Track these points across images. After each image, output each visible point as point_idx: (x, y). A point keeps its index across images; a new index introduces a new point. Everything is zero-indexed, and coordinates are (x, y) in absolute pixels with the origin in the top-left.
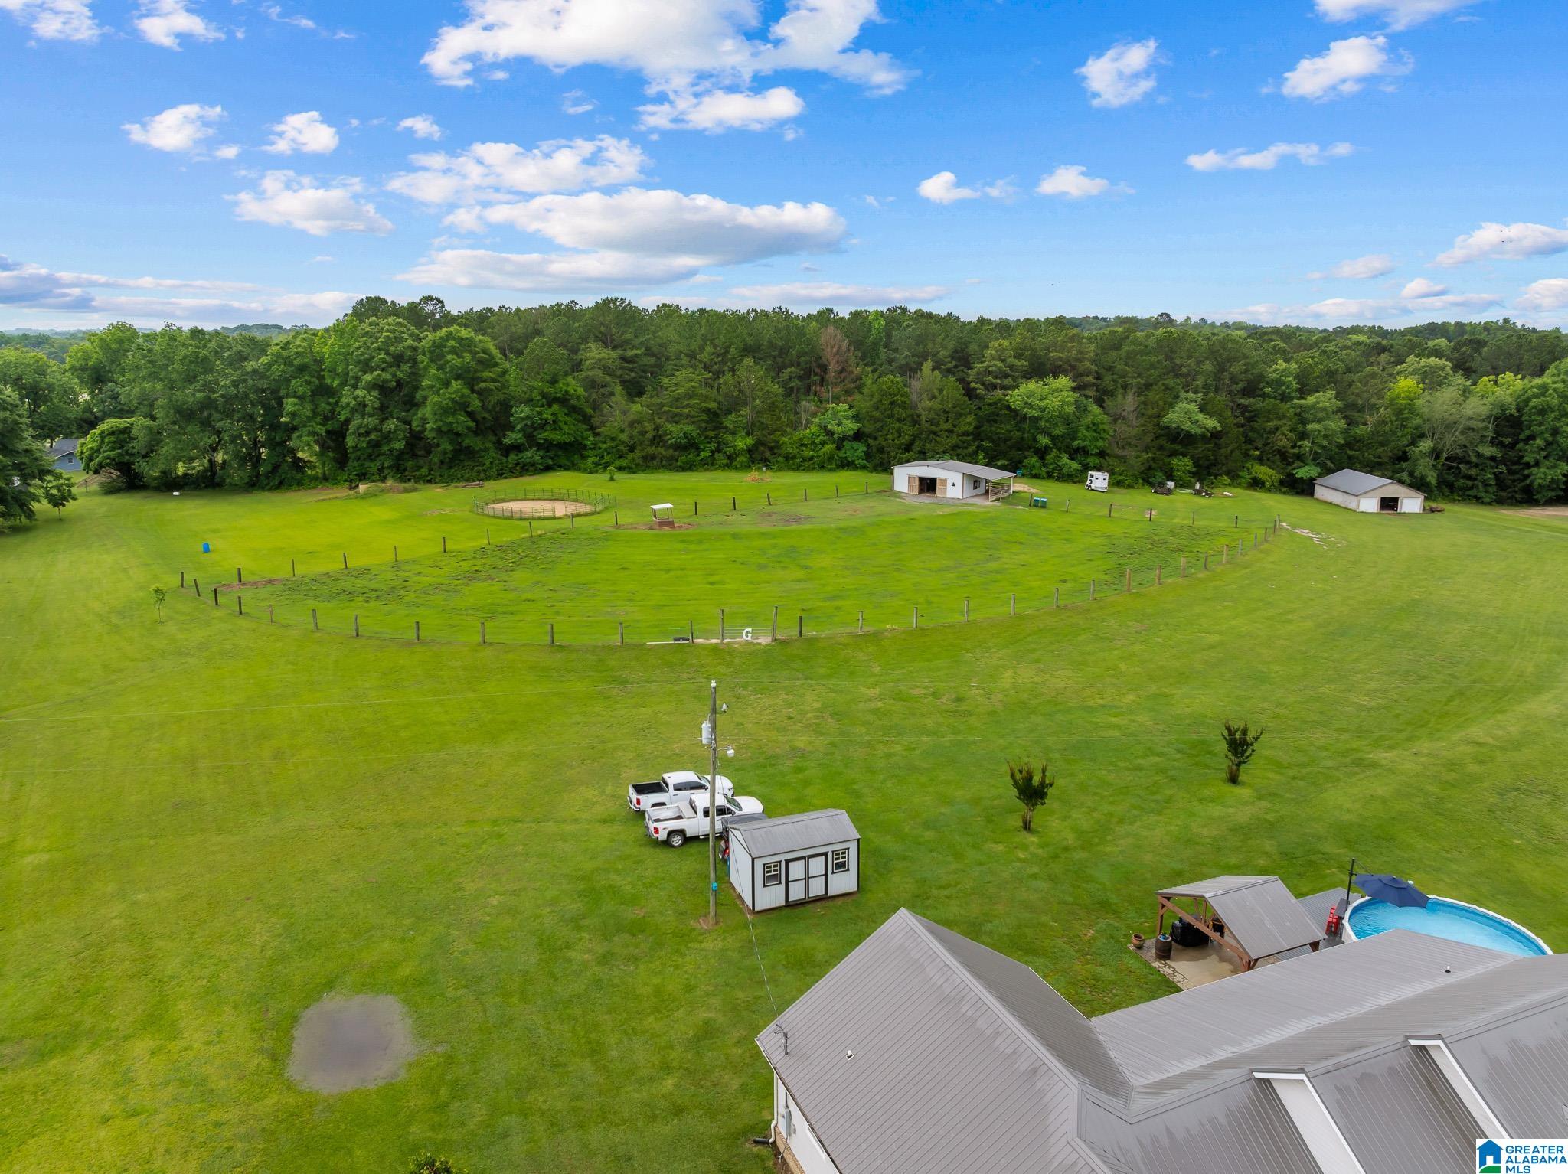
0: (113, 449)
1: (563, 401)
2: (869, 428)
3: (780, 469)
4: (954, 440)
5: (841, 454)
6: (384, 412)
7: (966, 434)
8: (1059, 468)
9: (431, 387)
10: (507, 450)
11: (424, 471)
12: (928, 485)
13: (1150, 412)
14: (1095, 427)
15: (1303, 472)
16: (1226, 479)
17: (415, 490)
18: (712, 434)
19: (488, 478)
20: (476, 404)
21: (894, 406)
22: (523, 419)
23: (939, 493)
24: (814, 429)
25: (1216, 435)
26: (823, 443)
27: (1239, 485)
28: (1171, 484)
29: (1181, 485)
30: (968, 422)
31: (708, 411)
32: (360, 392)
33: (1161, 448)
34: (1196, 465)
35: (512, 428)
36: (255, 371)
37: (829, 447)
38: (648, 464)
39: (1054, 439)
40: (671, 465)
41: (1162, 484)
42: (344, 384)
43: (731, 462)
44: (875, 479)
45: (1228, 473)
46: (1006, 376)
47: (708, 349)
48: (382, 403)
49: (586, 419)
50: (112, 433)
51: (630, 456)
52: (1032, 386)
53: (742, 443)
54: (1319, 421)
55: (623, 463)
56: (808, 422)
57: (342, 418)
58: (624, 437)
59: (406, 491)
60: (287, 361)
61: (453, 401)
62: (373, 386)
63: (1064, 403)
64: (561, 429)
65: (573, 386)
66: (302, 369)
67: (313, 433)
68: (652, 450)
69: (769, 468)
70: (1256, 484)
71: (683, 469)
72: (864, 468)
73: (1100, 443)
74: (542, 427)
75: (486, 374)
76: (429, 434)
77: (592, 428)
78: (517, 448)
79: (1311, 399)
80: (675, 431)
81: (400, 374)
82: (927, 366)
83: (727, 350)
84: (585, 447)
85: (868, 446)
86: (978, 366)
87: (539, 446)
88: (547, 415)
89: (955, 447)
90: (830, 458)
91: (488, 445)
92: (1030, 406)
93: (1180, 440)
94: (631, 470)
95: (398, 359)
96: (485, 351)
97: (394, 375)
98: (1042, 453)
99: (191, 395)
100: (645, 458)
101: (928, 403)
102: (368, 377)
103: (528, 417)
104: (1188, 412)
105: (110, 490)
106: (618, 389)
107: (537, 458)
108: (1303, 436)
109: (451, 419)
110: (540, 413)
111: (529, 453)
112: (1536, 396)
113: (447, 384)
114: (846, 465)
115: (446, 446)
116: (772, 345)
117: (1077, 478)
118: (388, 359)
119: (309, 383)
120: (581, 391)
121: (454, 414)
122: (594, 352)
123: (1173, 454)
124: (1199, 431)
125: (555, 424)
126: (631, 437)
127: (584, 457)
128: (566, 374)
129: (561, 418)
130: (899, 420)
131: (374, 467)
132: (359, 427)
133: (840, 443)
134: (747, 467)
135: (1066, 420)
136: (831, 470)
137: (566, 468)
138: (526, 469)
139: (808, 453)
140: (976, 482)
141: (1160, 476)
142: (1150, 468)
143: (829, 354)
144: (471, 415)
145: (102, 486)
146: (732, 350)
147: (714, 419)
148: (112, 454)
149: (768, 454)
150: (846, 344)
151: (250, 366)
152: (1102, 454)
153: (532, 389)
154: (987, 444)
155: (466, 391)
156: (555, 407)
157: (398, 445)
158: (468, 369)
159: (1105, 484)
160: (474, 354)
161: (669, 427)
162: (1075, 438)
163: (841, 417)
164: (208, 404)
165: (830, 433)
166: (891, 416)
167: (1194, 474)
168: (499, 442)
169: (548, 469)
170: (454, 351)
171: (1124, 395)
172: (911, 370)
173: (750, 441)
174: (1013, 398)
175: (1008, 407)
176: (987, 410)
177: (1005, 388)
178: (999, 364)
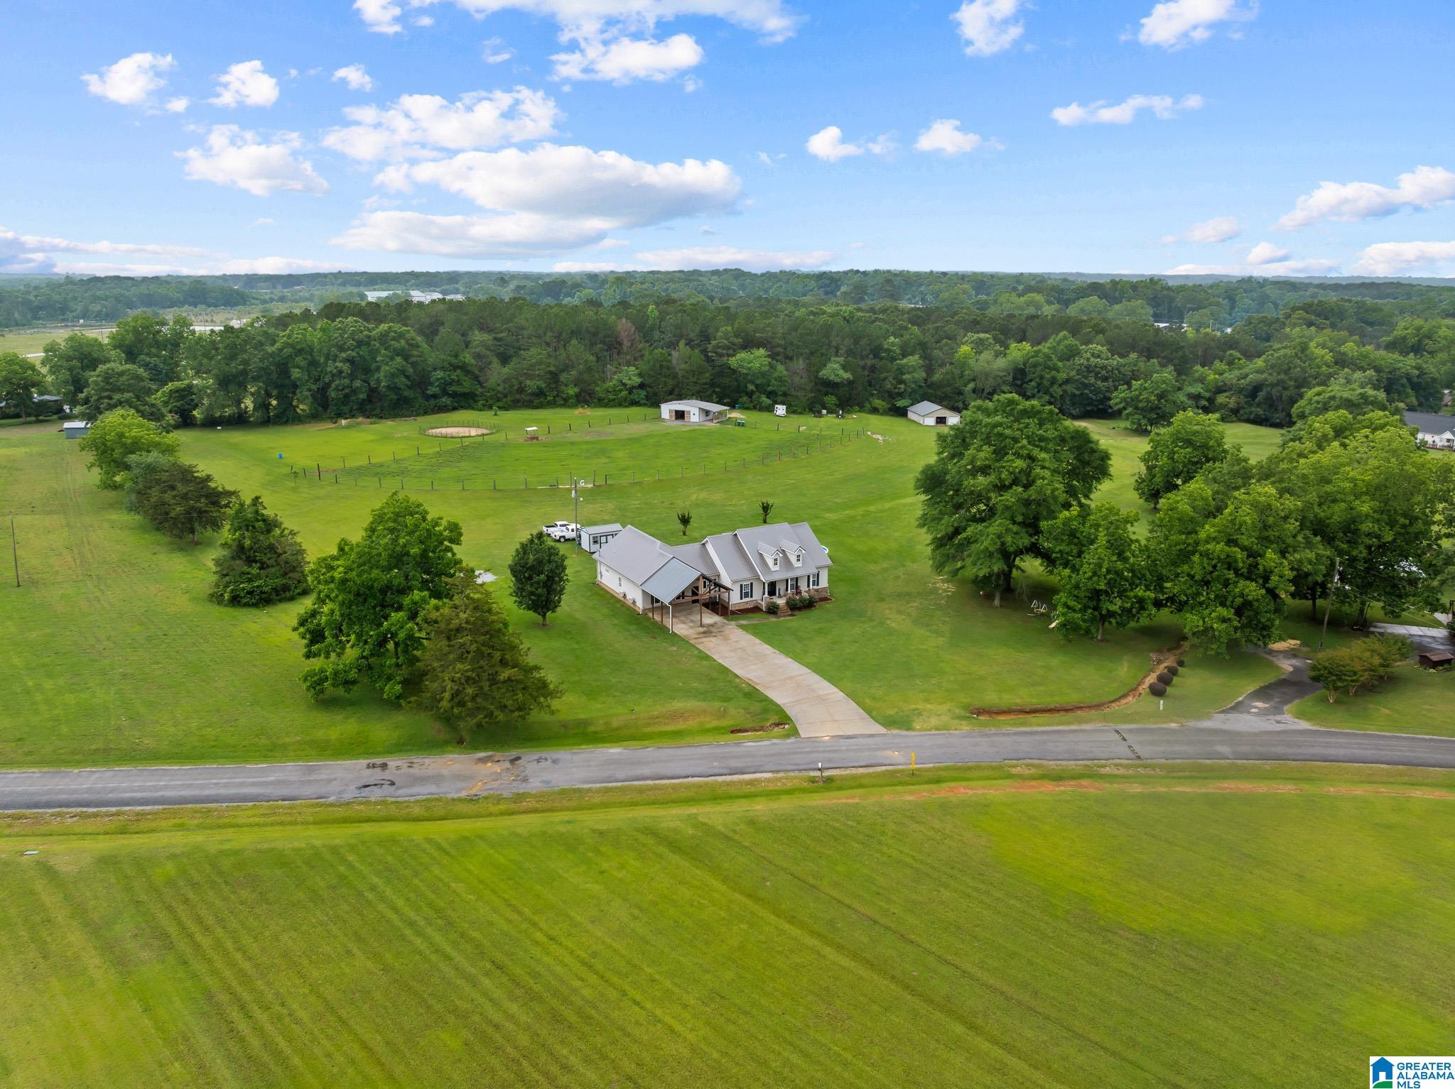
0: (178, 401)
1: (463, 367)
2: (648, 381)
3: (595, 407)
4: (698, 388)
5: (632, 397)
6: (352, 376)
7: (705, 384)
8: (760, 403)
9: (382, 361)
10: (428, 398)
11: (378, 411)
12: (680, 415)
13: (812, 369)
14: (780, 379)
15: (900, 403)
16: (857, 408)
17: (375, 423)
18: (554, 386)
19: (418, 415)
20: (410, 370)
21: (663, 368)
22: (438, 379)
23: (686, 419)
24: (615, 382)
25: (850, 382)
26: (621, 391)
27: (864, 412)
28: (824, 412)
29: (830, 412)
30: (707, 377)
31: (550, 372)
32: (339, 364)
33: (819, 391)
34: (839, 399)
35: (431, 384)
36: (272, 352)
37: (624, 393)
38: (516, 405)
39: (757, 386)
40: (529, 405)
41: (820, 412)
42: (327, 359)
43: (566, 403)
44: (650, 411)
45: (858, 405)
46: (729, 348)
47: (549, 334)
48: (352, 371)
49: (476, 378)
51: (505, 400)
52: (742, 355)
53: (572, 391)
54: (909, 373)
55: (500, 404)
56: (611, 378)
57: (327, 380)
58: (500, 388)
60: (292, 346)
61: (396, 369)
62: (346, 360)
63: (761, 365)
64: (462, 384)
65: (467, 357)
66: (300, 351)
67: (310, 390)
68: (518, 396)
69: (589, 406)
70: (875, 411)
71: (537, 407)
72: (645, 405)
73: (783, 389)
74: (451, 384)
75: (415, 353)
76: (381, 389)
77: (480, 384)
78: (435, 396)
79: (905, 361)
80: (532, 385)
81: (362, 353)
82: (682, 344)
83: (561, 334)
84: (476, 395)
85: (648, 392)
86: (713, 342)
87: (449, 395)
88: (454, 376)
89: (698, 392)
90: (625, 399)
91: (418, 395)
92: (742, 367)
93: (829, 386)
94: (504, 408)
95: (360, 344)
96: (413, 339)
97: (359, 353)
98: (750, 394)
99: (234, 367)
100: (514, 401)
101: (683, 366)
102: (344, 355)
103: (442, 378)
104: (834, 370)
106: (495, 360)
107: (449, 402)
108: (901, 382)
109: (396, 380)
110: (449, 375)
111: (444, 400)
112: (1033, 357)
113: (392, 359)
114: (635, 403)
115: (393, 396)
116: (587, 331)
117: (770, 409)
118: (354, 343)
119: (305, 359)
120: (473, 361)
121: (398, 377)
122: (478, 337)
123: (826, 394)
124: (839, 380)
125: (459, 383)
126: (505, 389)
127: (476, 402)
128: (463, 350)
129: (462, 378)
130: (665, 377)
131: (346, 409)
132: (338, 385)
133: (631, 390)
134: (574, 406)
135: (763, 374)
136: (626, 407)
137: (466, 408)
138: (441, 409)
139: (612, 397)
140: (707, 413)
141: (818, 407)
142: (812, 403)
143: (623, 335)
144: (407, 377)
146: (564, 335)
147: (554, 377)
148: (178, 404)
149: (588, 398)
150: (633, 329)
151: (269, 349)
152: (785, 394)
153: (443, 360)
154: (717, 390)
155: (403, 363)
156: (458, 372)
157: (362, 396)
158: (403, 349)
159: (784, 412)
160: (406, 340)
161: (528, 382)
162: (769, 385)
163: (631, 375)
165: (624, 385)
166: (661, 374)
167: (838, 406)
168: (423, 393)
169: (455, 409)
170: (394, 339)
171: (798, 359)
172: (673, 345)
173: (576, 390)
174: (733, 362)
175: (730, 368)
176: (717, 369)
177: (729, 356)
178: (726, 342)
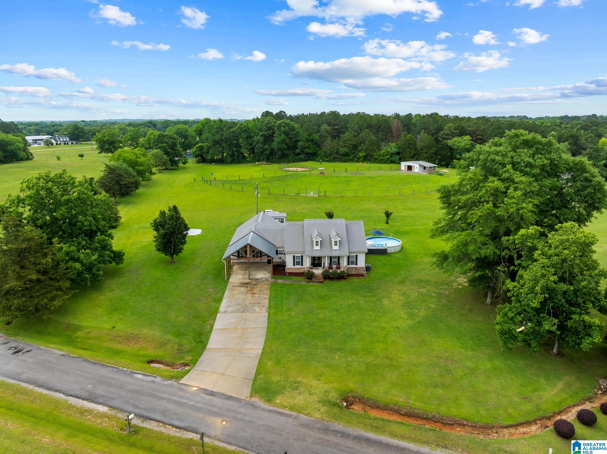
1: (312, 141)
2: (401, 150)
3: (373, 163)
4: (428, 155)
5: (392, 159)
7: (431, 153)
9: (276, 136)
10: (296, 155)
12: (410, 168)
17: (270, 164)
18: (353, 151)
19: (290, 162)
20: (288, 141)
21: (411, 145)
23: (412, 170)
24: (384, 151)
26: (387, 155)
30: (434, 150)
31: (353, 145)
32: (259, 137)
35: (297, 148)
36: (233, 131)
37: (388, 157)
38: (335, 160)
40: (341, 160)
42: (255, 135)
43: (359, 160)
46: (450, 135)
47: (357, 126)
48: (264, 141)
49: (319, 146)
50: (199, 147)
51: (330, 157)
52: (456, 139)
53: (361, 154)
55: (327, 159)
56: (383, 149)
57: (254, 144)
58: (328, 152)
59: (267, 164)
60: (241, 129)
61: (281, 140)
62: (261, 136)
63: (466, 144)
64: (311, 149)
65: (316, 137)
66: (245, 131)
67: (247, 148)
68: (335, 156)
69: (369, 162)
71: (344, 162)
72: (398, 163)
74: (305, 148)
75: (292, 133)
76: (275, 149)
78: (299, 154)
80: (342, 150)
81: (269, 133)
82: (423, 132)
83: (362, 126)
84: (318, 155)
85: (400, 156)
86: (442, 132)
87: (305, 154)
88: (307, 145)
89: (427, 158)
90: (388, 160)
91: (291, 153)
92: (454, 145)
95: (270, 128)
96: (292, 126)
97: (268, 133)
99: (217, 137)
100: (333, 158)
101: (421, 144)
102: (261, 133)
103: (301, 145)
105: (198, 162)
106: (329, 138)
107: (303, 157)
109: (280, 145)
110: (305, 144)
111: (301, 156)
113: (281, 136)
115: (279, 153)
116: (376, 125)
118: (266, 128)
119: (246, 135)
120: (318, 138)
121: (281, 144)
122: (325, 127)
125: (309, 148)
126: (330, 152)
128: (315, 133)
129: (311, 146)
130: (411, 149)
132: (258, 147)
133: (391, 155)
134: (363, 162)
135: (467, 150)
136: (388, 163)
137: (312, 160)
138: (301, 160)
139: (381, 158)
140: (424, 167)
143: (394, 128)
144: (286, 144)
145: (196, 161)
146: (364, 126)
147: (355, 147)
148: (199, 152)
149: (370, 158)
150: (400, 124)
151: (232, 130)
153: (304, 137)
154: (439, 157)
155: (285, 138)
156: (310, 142)
157: (267, 152)
158: (287, 131)
160: (289, 127)
163: (392, 147)
164: (222, 140)
165: (389, 152)
166: (408, 147)
168: (294, 152)
169: (307, 160)
170: (283, 126)
173: (364, 154)
174: (450, 142)
175: (447, 145)
176: (440, 146)
177: (448, 139)
178: (448, 131)
